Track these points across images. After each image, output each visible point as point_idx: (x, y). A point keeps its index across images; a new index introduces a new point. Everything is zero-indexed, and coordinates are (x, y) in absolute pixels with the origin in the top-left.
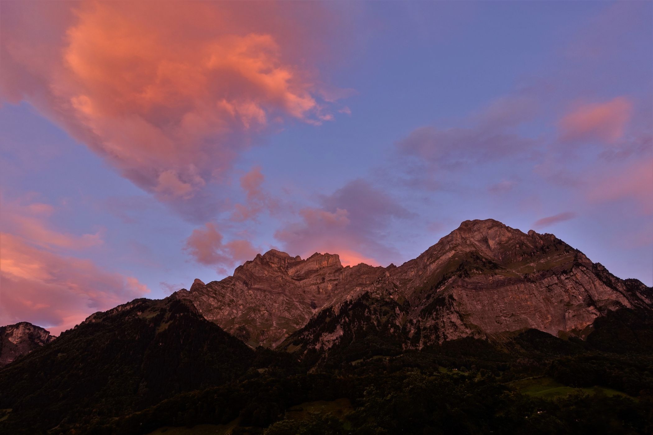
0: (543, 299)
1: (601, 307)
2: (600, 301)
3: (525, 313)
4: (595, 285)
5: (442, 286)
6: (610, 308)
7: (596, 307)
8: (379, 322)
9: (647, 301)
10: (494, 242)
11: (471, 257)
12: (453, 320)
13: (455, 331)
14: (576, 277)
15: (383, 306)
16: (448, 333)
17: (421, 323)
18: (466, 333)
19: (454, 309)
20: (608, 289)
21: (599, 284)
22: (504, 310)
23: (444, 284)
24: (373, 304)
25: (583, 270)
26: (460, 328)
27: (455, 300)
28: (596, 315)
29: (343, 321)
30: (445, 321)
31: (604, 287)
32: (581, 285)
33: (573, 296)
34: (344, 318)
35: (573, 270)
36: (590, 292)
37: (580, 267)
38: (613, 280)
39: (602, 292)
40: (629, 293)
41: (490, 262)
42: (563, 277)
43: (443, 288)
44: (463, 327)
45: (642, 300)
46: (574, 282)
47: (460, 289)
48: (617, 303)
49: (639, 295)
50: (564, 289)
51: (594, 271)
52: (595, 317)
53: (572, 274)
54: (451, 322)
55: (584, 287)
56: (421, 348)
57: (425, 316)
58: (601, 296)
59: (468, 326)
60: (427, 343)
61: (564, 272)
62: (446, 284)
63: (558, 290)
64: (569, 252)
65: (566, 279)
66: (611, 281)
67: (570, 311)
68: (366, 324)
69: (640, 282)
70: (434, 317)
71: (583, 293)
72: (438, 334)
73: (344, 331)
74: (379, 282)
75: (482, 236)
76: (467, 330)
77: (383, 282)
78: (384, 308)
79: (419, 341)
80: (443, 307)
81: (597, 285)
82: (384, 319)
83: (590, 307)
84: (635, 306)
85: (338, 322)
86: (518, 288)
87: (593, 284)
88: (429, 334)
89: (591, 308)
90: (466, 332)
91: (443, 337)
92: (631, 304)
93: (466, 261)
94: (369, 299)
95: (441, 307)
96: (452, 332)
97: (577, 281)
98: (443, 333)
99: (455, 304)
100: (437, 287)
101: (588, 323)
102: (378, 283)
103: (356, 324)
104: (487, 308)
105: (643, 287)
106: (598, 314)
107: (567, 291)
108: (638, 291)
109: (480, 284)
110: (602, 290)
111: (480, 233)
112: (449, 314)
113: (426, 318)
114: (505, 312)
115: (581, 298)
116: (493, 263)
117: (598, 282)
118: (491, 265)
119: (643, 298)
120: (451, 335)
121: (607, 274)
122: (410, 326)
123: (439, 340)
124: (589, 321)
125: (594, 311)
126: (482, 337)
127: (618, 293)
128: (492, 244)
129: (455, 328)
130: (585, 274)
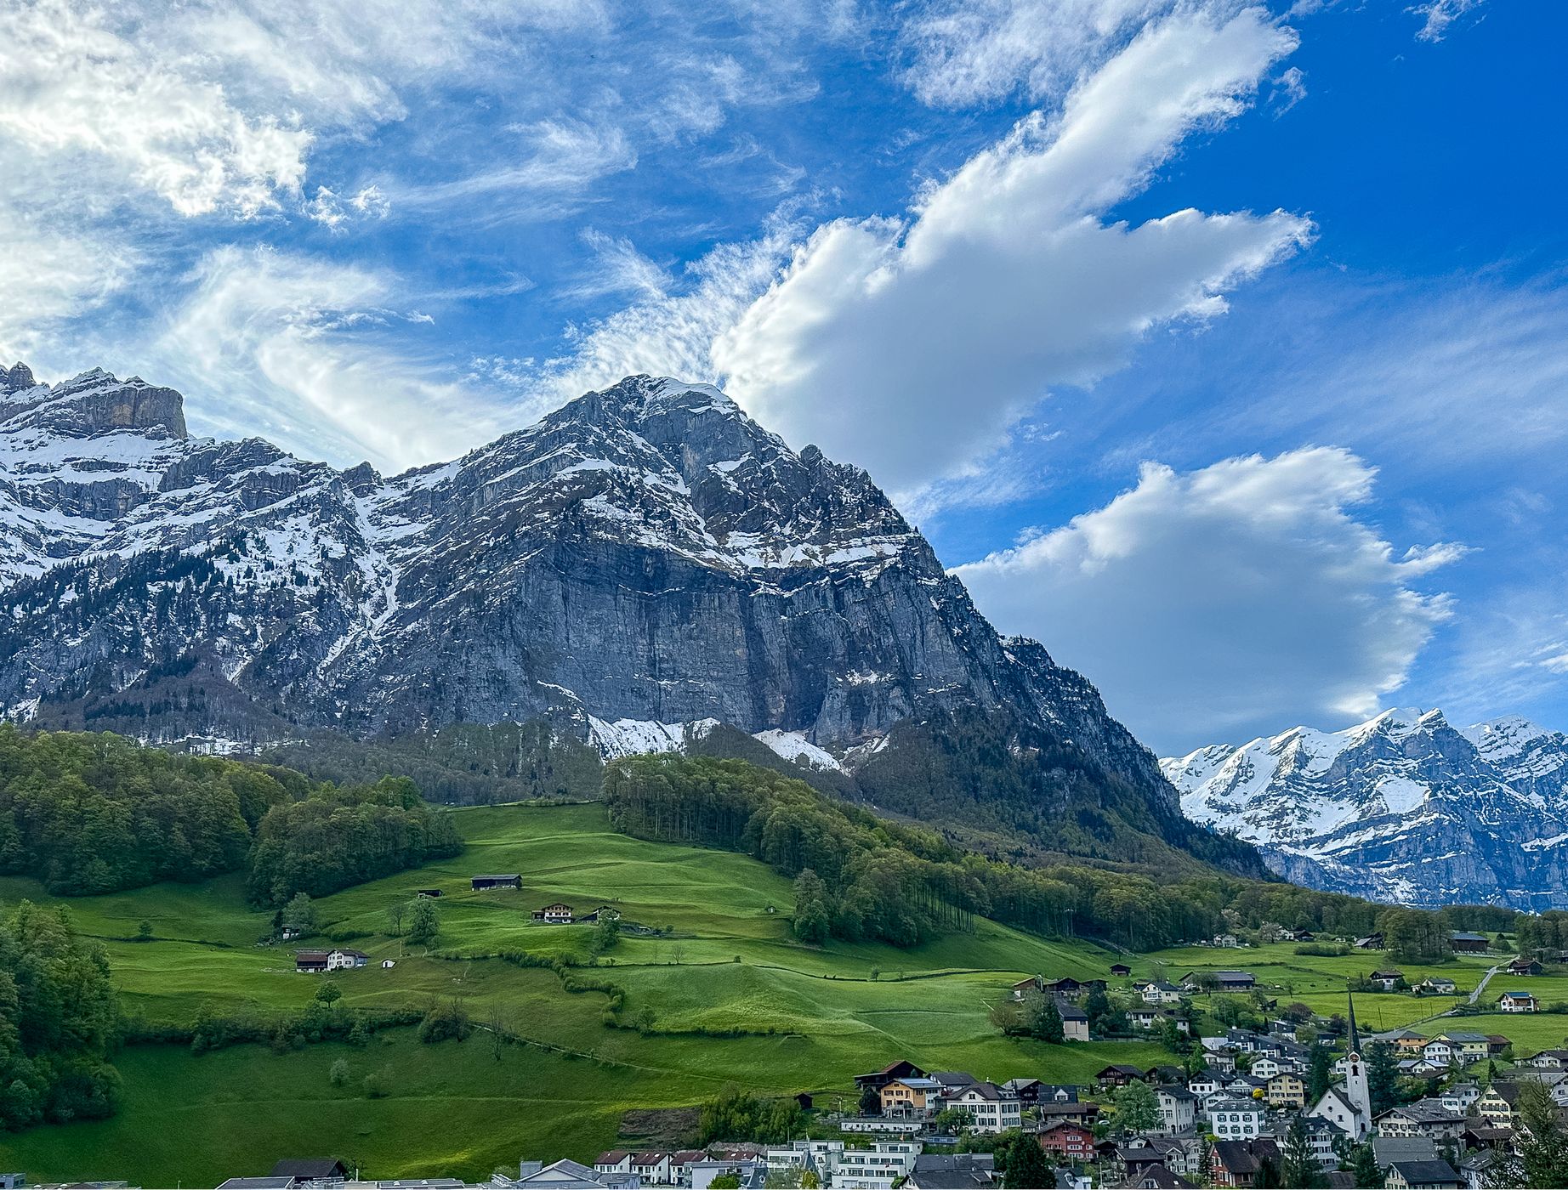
0: (781, 648)
2: (924, 677)
3: (720, 680)
4: (923, 634)
7: (908, 695)
10: (698, 458)
12: (500, 664)
13: (499, 698)
14: (884, 604)
16: (473, 700)
18: (530, 708)
19: (513, 630)
20: (954, 649)
21: (936, 632)
25: (907, 585)
26: (515, 690)
27: (525, 606)
28: (902, 713)
29: (119, 610)
30: (473, 662)
31: (944, 642)
32: (891, 625)
33: (860, 652)
35: (882, 581)
36: (907, 650)
38: (975, 628)
39: (936, 655)
40: (1004, 671)
42: (849, 597)
44: (527, 690)
45: (1030, 698)
46: (874, 614)
47: (550, 574)
48: (964, 690)
49: (1028, 682)
50: (842, 630)
51: (936, 597)
52: (897, 717)
54: (493, 669)
55: (895, 634)
58: (931, 666)
59: (541, 689)
63: (826, 629)
64: (889, 532)
65: (855, 602)
67: (838, 691)
69: (1044, 651)
71: (889, 649)
74: (297, 510)
75: (670, 435)
81: (931, 634)
83: (892, 688)
84: (1004, 705)
86: (720, 603)
87: (922, 629)
89: (896, 693)
90: (532, 706)
92: (998, 699)
96: (487, 700)
97: (884, 613)
98: (459, 699)
102: (293, 512)
104: (615, 648)
105: (1046, 666)
106: (908, 710)
110: (938, 648)
112: (492, 644)
116: (674, 520)
117: (933, 628)
121: (967, 609)
124: (879, 727)
125: (899, 702)
128: (691, 462)
129: (501, 688)
130: (910, 598)
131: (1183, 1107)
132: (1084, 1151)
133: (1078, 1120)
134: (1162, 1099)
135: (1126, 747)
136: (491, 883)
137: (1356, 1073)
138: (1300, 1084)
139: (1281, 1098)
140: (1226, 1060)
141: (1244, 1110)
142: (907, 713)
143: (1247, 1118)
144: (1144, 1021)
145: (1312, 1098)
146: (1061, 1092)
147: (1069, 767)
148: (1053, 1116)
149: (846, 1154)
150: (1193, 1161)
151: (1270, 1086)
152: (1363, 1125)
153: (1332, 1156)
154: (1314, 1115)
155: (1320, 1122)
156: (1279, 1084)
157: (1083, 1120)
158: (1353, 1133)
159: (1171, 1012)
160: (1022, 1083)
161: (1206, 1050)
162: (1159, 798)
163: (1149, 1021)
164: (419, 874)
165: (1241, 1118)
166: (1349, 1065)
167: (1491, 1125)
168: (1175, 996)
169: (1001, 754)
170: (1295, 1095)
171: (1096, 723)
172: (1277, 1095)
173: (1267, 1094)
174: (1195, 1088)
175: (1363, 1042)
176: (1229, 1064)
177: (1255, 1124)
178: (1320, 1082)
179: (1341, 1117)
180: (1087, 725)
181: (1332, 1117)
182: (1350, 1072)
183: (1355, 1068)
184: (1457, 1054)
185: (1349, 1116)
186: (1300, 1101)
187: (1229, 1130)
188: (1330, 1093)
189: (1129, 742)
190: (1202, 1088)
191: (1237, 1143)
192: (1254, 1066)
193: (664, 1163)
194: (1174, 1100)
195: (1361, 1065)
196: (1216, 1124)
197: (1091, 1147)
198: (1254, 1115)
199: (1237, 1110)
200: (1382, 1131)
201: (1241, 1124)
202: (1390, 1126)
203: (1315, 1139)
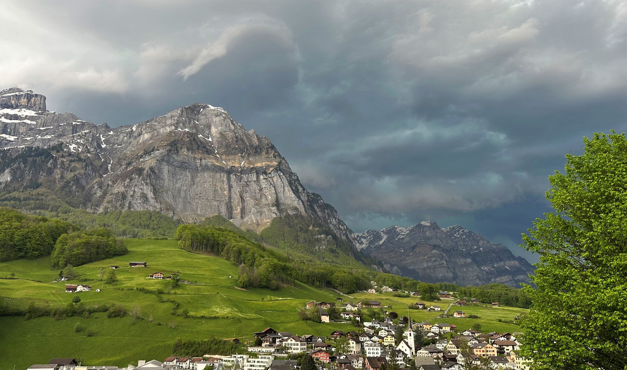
0: (239, 192)
1: (282, 209)
2: (284, 204)
3: (218, 201)
4: (284, 190)
5: (147, 157)
6: (289, 212)
7: (278, 209)
8: (62, 177)
9: (320, 214)
10: (216, 130)
11: (188, 137)
12: (145, 192)
13: (144, 203)
14: (272, 180)
15: (74, 161)
16: (135, 203)
17: (110, 188)
18: (155, 207)
19: (150, 181)
20: (293, 195)
22: (200, 194)
23: (150, 155)
24: (63, 156)
25: (280, 174)
26: (150, 200)
27: (155, 173)
28: (276, 215)
29: (15, 165)
30: (136, 190)
31: (291, 193)
32: (274, 187)
33: (264, 195)
34: (19, 163)
35: (272, 173)
36: (279, 195)
37: (279, 172)
38: (300, 189)
39: (288, 197)
40: (308, 203)
41: (204, 147)
42: (262, 177)
43: (147, 159)
44: (154, 200)
45: (316, 212)
46: (269, 183)
47: (164, 163)
48: (296, 209)
49: (316, 207)
50: (259, 188)
51: (289, 179)
52: (274, 216)
53: (270, 176)
54: (143, 193)
55: (275, 190)
56: (99, 212)
57: (116, 181)
58: (286, 201)
59: (159, 200)
60: (108, 208)
61: (265, 173)
62: (152, 155)
63: (254, 186)
64: (275, 158)
65: (263, 179)
66: (298, 190)
67: (256, 207)
68: (45, 176)
69: (321, 197)
70: (126, 184)
71: (273, 194)
72: (124, 202)
73: (13, 177)
74: (81, 137)
75: (208, 122)
76: (156, 204)
77: (86, 138)
78: (73, 164)
79: (100, 205)
80: (139, 176)
81: (287, 190)
82: (69, 175)
83: (274, 207)
84: (308, 214)
85: (8, 166)
86: (220, 177)
88: (114, 200)
89: (274, 209)
91: (128, 205)
92: (306, 211)
93: (182, 139)
94: (61, 151)
95: (137, 177)
96: (140, 203)
97: (272, 183)
99: (153, 176)
100: (141, 157)
101: (268, 220)
102: (79, 137)
103: (32, 173)
104: (185, 188)
105: (321, 202)
106: (278, 214)
107: (261, 190)
108: (316, 204)
109: (186, 164)
110: (288, 195)
111: (206, 118)
112: (143, 185)
113: (116, 184)
114: (201, 195)
115: (270, 198)
116: (207, 149)
117: (287, 188)
118: (204, 150)
119: (318, 210)
120: (137, 206)
121: (298, 183)
122: (97, 189)
123: (122, 208)
124: (269, 219)
125: (276, 211)
126: (169, 213)
127: (300, 200)
128: (214, 131)
129: (145, 199)
130: (280, 178)
131: (358, 345)
132: (326, 359)
133: (325, 349)
134: (351, 342)
135: (344, 229)
136: (136, 264)
137: (410, 335)
138: (393, 338)
139: (388, 343)
140: (371, 330)
141: (376, 346)
142: (278, 215)
143: (377, 349)
144: (346, 316)
145: (397, 343)
146: (320, 339)
147: (327, 234)
148: (317, 347)
149: (249, 360)
150: (360, 363)
151: (384, 339)
152: (412, 353)
153: (402, 362)
154: (397, 349)
155: (400, 351)
156: (387, 338)
157: (326, 349)
158: (409, 356)
159: (355, 314)
160: (308, 336)
161: (365, 327)
162: (353, 245)
163: (348, 316)
164: (111, 260)
165: (375, 349)
166: (408, 333)
167: (451, 353)
168: (356, 308)
169: (306, 229)
170: (392, 342)
171: (336, 221)
172: (387, 342)
173: (383, 342)
174: (361, 339)
175: (413, 325)
176: (372, 332)
177: (379, 351)
178: (400, 338)
179: (406, 350)
180: (333, 221)
181: (403, 350)
182: (409, 335)
183: (410, 334)
184: (441, 330)
185: (408, 349)
186: (394, 344)
187: (371, 353)
188: (402, 342)
189: (345, 227)
190: (363, 339)
191: (374, 357)
192: (380, 332)
193: (188, 362)
194: (355, 343)
195: (412, 333)
196: (368, 351)
197: (328, 358)
198: (379, 348)
199: (374, 346)
200: (418, 355)
201: (375, 351)
202: (420, 353)
203: (398, 357)
